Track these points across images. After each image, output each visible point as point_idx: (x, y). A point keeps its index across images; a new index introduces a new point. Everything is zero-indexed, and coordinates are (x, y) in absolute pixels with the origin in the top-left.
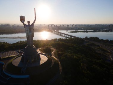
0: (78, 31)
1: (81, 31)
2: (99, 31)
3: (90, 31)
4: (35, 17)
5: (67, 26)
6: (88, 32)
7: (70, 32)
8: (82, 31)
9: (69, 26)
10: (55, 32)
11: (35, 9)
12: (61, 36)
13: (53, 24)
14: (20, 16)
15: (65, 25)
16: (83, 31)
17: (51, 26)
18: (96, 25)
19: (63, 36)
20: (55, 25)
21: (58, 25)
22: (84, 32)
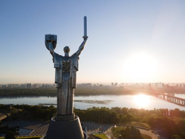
11: (85, 18)
13: (161, 83)
14: (46, 35)
17: (155, 85)
21: (170, 85)
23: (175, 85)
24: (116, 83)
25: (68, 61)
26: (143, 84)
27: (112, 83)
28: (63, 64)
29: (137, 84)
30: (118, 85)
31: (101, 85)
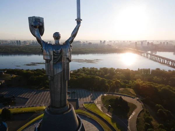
4: (79, 21)
10: (147, 54)
12: (160, 63)
13: (146, 41)
14: (29, 18)
17: (140, 43)
19: (164, 63)
20: (148, 43)
21: (155, 43)
23: (159, 43)
24: (105, 41)
25: (59, 51)
26: (130, 41)
27: (101, 41)
28: (54, 55)
29: (124, 41)
30: (106, 43)
31: (90, 43)
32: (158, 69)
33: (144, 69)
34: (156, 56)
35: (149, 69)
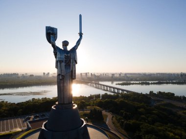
0: (132, 82)
1: (136, 82)
2: (167, 83)
3: (152, 82)
5: (111, 76)
6: (148, 84)
7: (119, 84)
8: (138, 82)
9: (115, 75)
14: (46, 27)
15: (108, 74)
16: (141, 82)
17: (85, 75)
18: (157, 74)
19: (108, 90)
20: (91, 74)
21: (96, 75)
22: (142, 84)
24: (49, 73)
27: (44, 73)
28: (65, 58)
30: (50, 75)
32: (106, 94)
33: (95, 95)
34: (101, 85)
35: (99, 95)
